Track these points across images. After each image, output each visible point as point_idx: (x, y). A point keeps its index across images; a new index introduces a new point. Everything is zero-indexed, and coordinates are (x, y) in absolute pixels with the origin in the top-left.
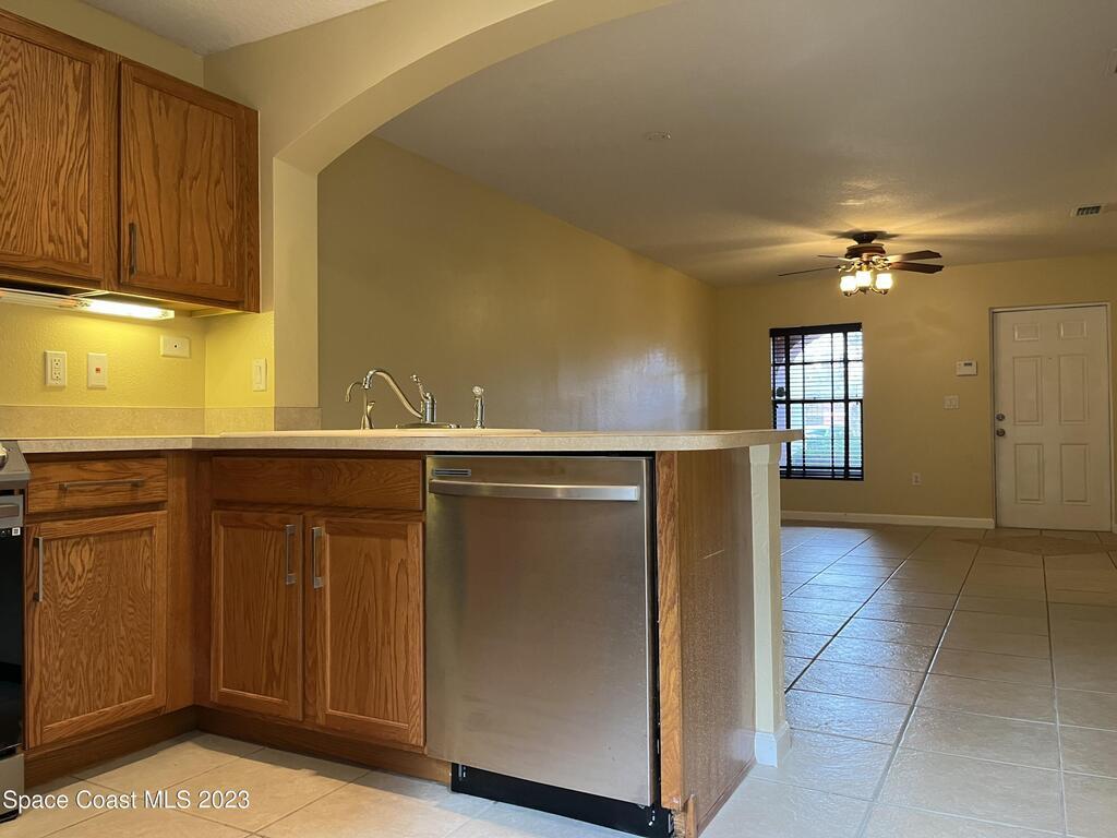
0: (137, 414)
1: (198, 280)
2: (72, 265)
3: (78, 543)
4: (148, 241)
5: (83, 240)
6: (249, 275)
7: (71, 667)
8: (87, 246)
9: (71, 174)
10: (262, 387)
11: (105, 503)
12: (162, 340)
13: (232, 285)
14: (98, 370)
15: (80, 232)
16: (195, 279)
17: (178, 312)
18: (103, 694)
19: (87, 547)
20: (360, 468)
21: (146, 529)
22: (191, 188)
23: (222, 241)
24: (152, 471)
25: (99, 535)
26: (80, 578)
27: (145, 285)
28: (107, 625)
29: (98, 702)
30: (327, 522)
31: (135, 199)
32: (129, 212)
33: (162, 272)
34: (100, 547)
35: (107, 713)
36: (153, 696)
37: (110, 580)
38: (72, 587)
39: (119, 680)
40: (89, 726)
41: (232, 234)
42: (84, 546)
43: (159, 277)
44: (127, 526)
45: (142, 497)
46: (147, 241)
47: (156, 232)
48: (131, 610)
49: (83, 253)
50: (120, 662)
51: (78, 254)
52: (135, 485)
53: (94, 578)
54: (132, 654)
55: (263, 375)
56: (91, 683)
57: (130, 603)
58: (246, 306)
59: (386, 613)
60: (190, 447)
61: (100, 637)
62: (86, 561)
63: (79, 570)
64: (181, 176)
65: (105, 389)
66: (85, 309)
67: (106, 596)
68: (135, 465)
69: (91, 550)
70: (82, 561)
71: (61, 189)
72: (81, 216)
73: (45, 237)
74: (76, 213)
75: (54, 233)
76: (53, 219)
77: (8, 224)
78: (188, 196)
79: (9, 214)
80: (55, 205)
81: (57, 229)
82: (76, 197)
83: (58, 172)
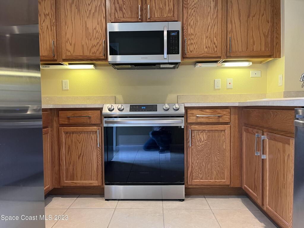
0: (242, 96)
1: (254, 51)
2: (212, 54)
3: (202, 132)
4: (237, 41)
5: (215, 46)
6: (276, 45)
7: (200, 166)
8: (216, 47)
9: (212, 27)
10: (281, 85)
11: (210, 121)
12: (251, 72)
13: (268, 50)
14: (230, 83)
15: (215, 44)
16: (253, 50)
17: (253, 63)
18: (210, 176)
19: (205, 133)
20: (276, 114)
21: (223, 130)
22: (252, 20)
23: (264, 35)
24: (225, 113)
25: (208, 130)
26: (203, 142)
27: (235, 55)
28: (211, 157)
29: (208, 178)
30: (267, 134)
31: (232, 29)
32: (230, 33)
33: (241, 50)
34: (209, 134)
35: (211, 181)
36: (225, 181)
37: (212, 143)
38: (201, 144)
39: (215, 173)
40: (206, 184)
41: (269, 32)
42: (204, 133)
43: (240, 52)
44: (217, 129)
45: (221, 120)
47: (239, 39)
48: (218, 154)
49: (216, 49)
50: (215, 168)
51: (214, 50)
52: (219, 117)
53: (207, 142)
54: (219, 166)
55: (281, 80)
56: (206, 172)
57: (218, 151)
58: (275, 56)
59: (284, 175)
60: (237, 105)
61: (209, 159)
62: (205, 137)
63: (203, 140)
64: (249, 17)
65: (232, 89)
66: (224, 66)
67: (211, 148)
68: (219, 111)
69: (206, 134)
70: (203, 137)
71: (209, 32)
72: (215, 39)
73: (205, 47)
74: (213, 38)
75: (207, 45)
76: (207, 42)
77: (195, 46)
78: (251, 23)
79: (195, 43)
80: (207, 37)
81: (208, 44)
82: (213, 33)
83: (208, 27)
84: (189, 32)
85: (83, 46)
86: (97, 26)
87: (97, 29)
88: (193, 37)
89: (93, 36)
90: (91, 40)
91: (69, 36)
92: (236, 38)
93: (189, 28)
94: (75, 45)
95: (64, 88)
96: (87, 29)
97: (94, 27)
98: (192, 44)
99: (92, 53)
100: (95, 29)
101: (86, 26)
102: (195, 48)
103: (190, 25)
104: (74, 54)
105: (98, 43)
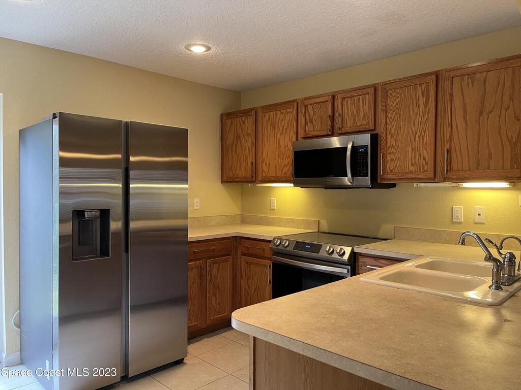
2: (419, 174)
5: (426, 163)
9: (421, 134)
12: (520, 198)
14: (479, 215)
15: (424, 159)
16: (490, 168)
22: (487, 119)
23: (510, 142)
33: (468, 168)
43: (466, 171)
46: (459, 154)
47: (464, 151)
49: (426, 167)
51: (423, 169)
64: (481, 113)
65: (484, 224)
71: (416, 143)
72: (425, 152)
73: (410, 164)
74: (423, 150)
75: (413, 162)
76: (413, 156)
77: (396, 162)
78: (485, 124)
79: (396, 159)
80: (413, 150)
81: (415, 160)
82: (423, 144)
83: (415, 135)
84: (389, 144)
85: (276, 166)
86: (289, 143)
87: (289, 146)
88: (393, 150)
89: (284, 154)
90: (283, 159)
91: (265, 155)
92: (458, 150)
93: (389, 137)
94: (269, 165)
95: (272, 208)
96: (280, 147)
97: (286, 144)
98: (392, 160)
99: (283, 174)
100: (287, 146)
101: (279, 144)
102: (396, 166)
103: (390, 133)
104: (268, 175)
105: (289, 162)
